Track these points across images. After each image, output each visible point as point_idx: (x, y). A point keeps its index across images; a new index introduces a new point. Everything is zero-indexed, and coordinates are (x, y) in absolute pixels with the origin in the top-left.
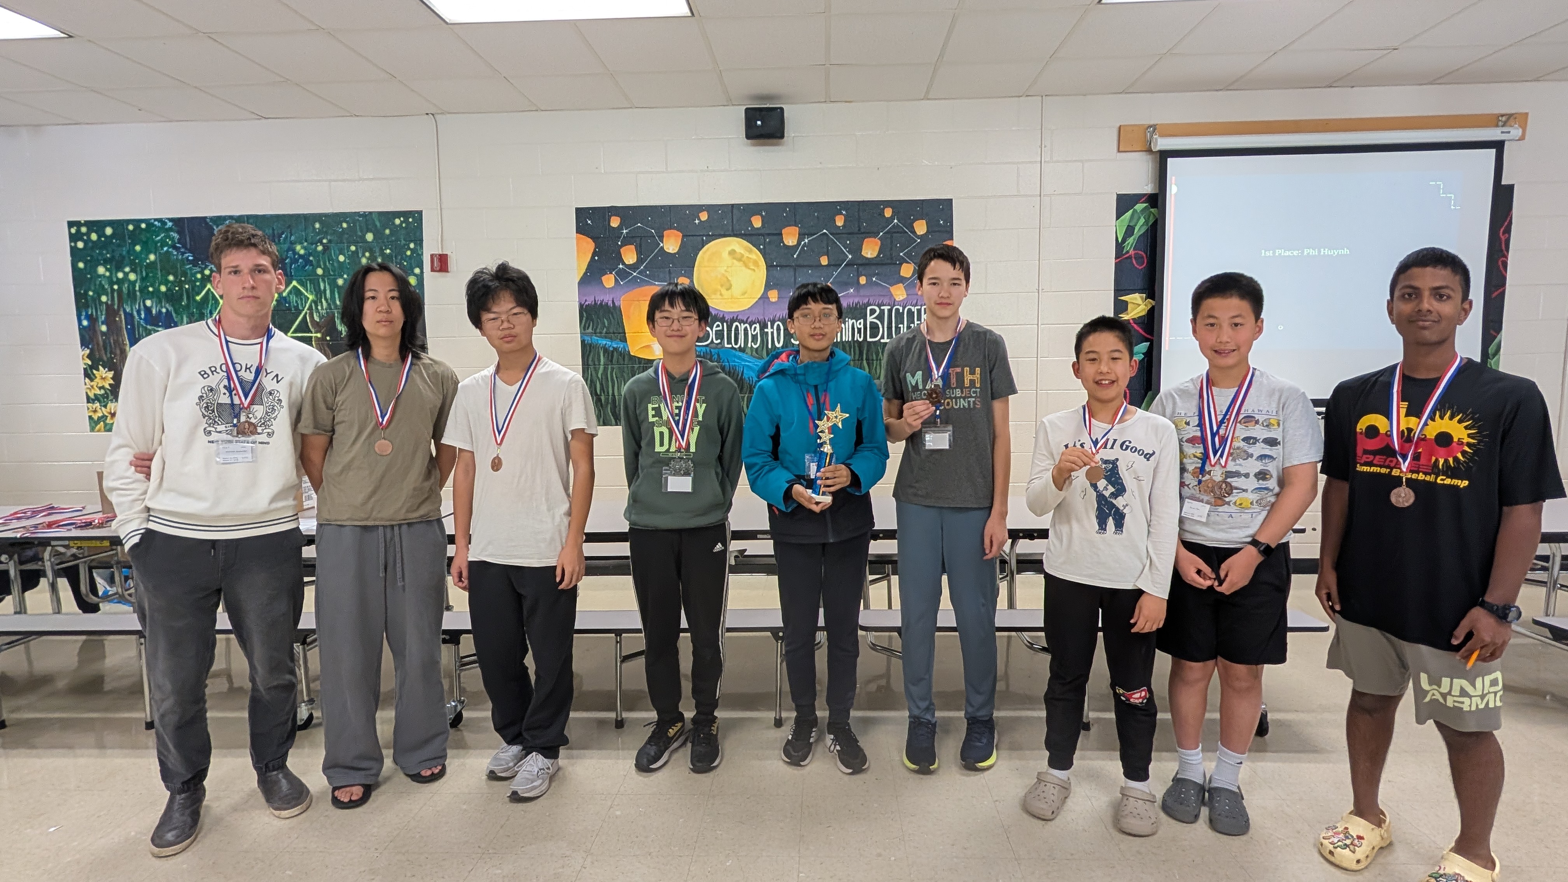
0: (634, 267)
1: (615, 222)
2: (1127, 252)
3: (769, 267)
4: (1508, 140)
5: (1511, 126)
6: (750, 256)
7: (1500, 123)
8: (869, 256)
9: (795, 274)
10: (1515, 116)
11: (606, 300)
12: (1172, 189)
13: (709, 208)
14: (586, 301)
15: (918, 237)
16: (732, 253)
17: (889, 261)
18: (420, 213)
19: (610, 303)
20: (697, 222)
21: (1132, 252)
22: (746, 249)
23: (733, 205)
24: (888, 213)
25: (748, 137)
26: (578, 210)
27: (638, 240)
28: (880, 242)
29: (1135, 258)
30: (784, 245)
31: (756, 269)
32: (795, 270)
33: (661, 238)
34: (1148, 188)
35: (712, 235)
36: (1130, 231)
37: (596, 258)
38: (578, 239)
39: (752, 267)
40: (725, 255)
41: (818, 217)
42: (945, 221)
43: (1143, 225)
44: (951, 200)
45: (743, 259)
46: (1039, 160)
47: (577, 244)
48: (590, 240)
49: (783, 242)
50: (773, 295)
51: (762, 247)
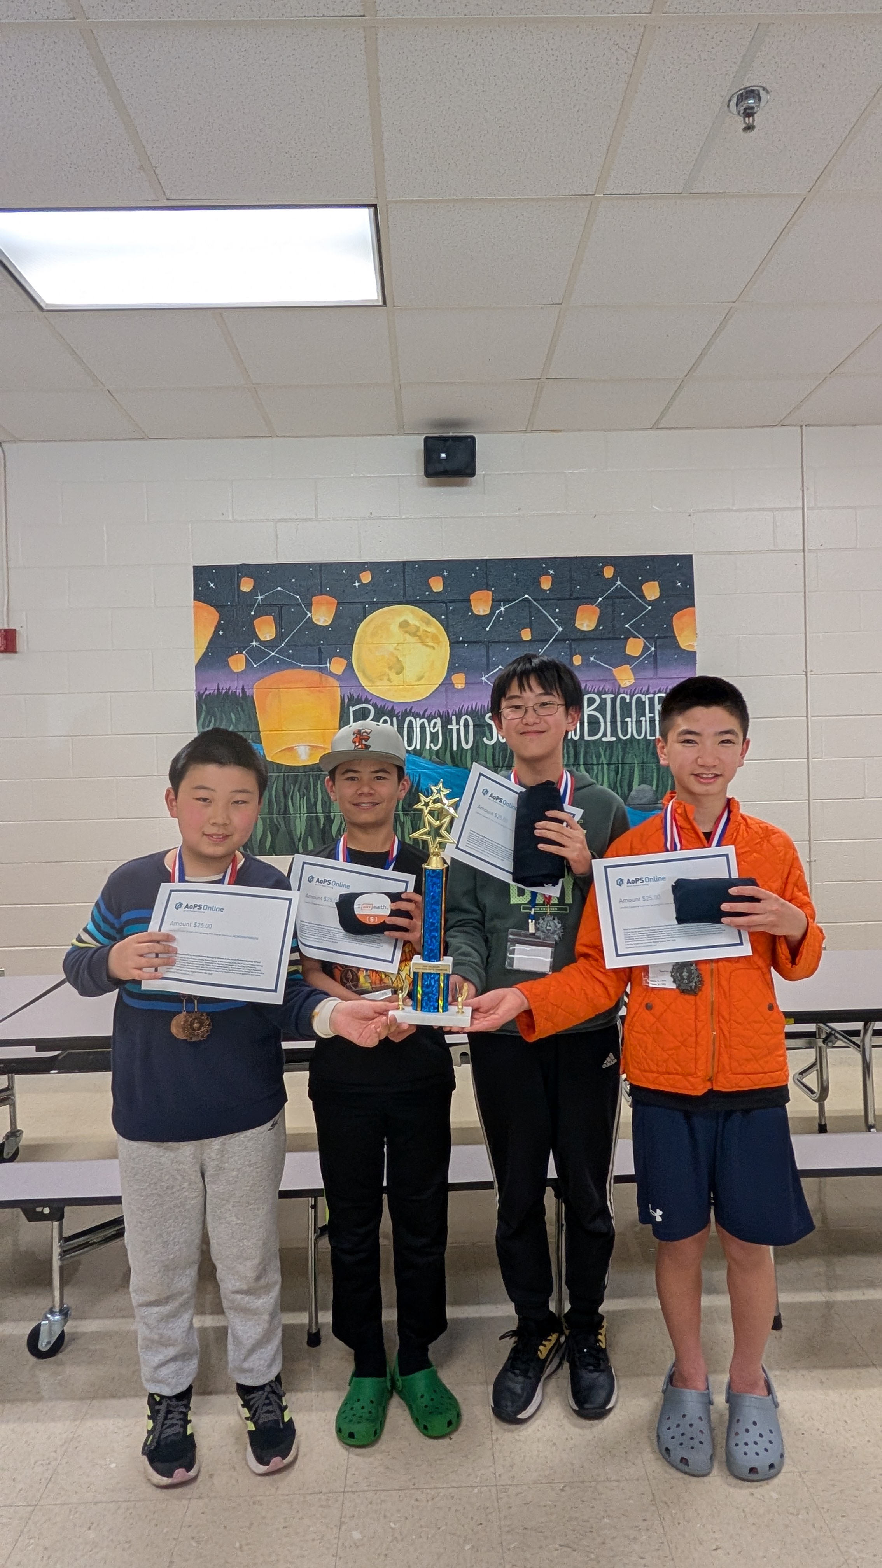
0: (272, 644)
1: (246, 586)
3: (453, 643)
6: (428, 629)
8: (585, 628)
9: (488, 652)
11: (233, 689)
13: (375, 567)
14: (206, 689)
15: (650, 603)
16: (404, 625)
17: (611, 636)
19: (239, 692)
20: (357, 584)
22: (422, 620)
23: (404, 563)
24: (609, 572)
25: (428, 474)
26: (199, 571)
27: (277, 609)
28: (598, 610)
30: (473, 613)
31: (435, 645)
32: (488, 647)
33: (309, 606)
35: (377, 603)
37: (221, 633)
38: (195, 608)
39: (430, 644)
40: (395, 628)
41: (517, 578)
42: (684, 584)
44: (691, 556)
45: (418, 634)
46: (800, 505)
47: (195, 613)
48: (212, 609)
49: (472, 611)
50: (459, 681)
51: (443, 617)
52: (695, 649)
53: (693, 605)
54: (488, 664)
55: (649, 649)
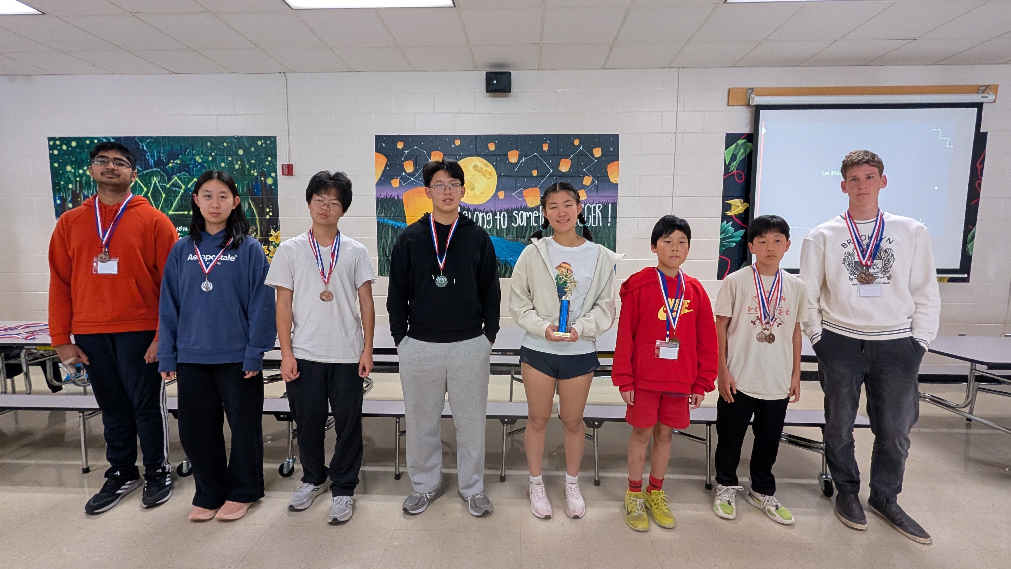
0: (412, 175)
1: (400, 145)
2: (732, 171)
3: (499, 176)
4: (985, 103)
5: (988, 93)
6: (487, 169)
7: (980, 91)
8: (564, 171)
9: (515, 181)
10: (990, 87)
11: (393, 196)
12: (762, 131)
13: (462, 138)
14: (381, 195)
15: (596, 158)
16: (475, 167)
17: (576, 175)
18: (275, 138)
19: (396, 197)
20: (453, 146)
21: (735, 171)
22: (484, 164)
23: (476, 136)
24: (577, 142)
25: (487, 91)
26: (377, 138)
27: (414, 157)
28: (570, 161)
29: (737, 176)
30: (509, 162)
31: (490, 177)
32: (516, 179)
34: (746, 129)
35: (463, 155)
36: (734, 157)
37: (388, 168)
38: (376, 156)
39: (488, 176)
40: (471, 168)
41: (531, 145)
42: (614, 149)
43: (743, 153)
44: (618, 135)
45: (482, 171)
46: (676, 110)
47: (376, 159)
48: (384, 157)
49: (509, 161)
50: (501, 195)
51: (494, 163)
52: (618, 182)
53: (618, 160)
54: (515, 187)
55: (595, 182)
